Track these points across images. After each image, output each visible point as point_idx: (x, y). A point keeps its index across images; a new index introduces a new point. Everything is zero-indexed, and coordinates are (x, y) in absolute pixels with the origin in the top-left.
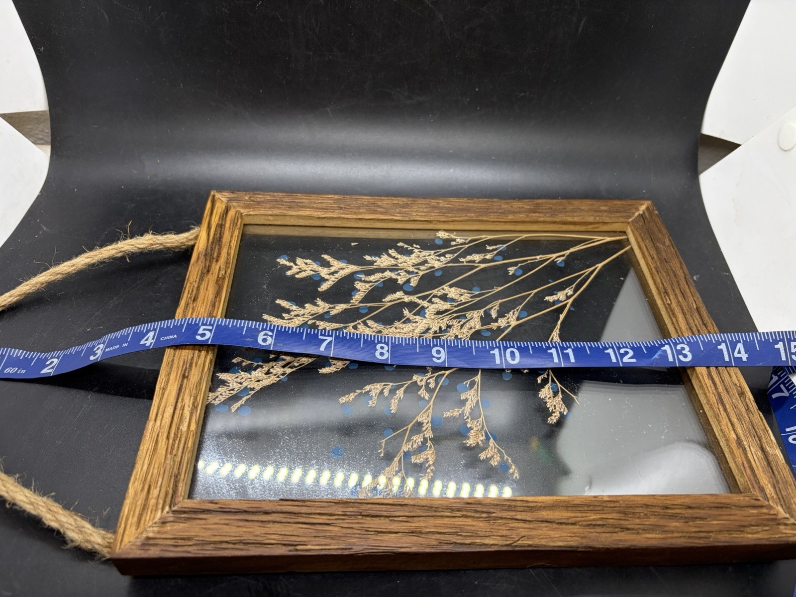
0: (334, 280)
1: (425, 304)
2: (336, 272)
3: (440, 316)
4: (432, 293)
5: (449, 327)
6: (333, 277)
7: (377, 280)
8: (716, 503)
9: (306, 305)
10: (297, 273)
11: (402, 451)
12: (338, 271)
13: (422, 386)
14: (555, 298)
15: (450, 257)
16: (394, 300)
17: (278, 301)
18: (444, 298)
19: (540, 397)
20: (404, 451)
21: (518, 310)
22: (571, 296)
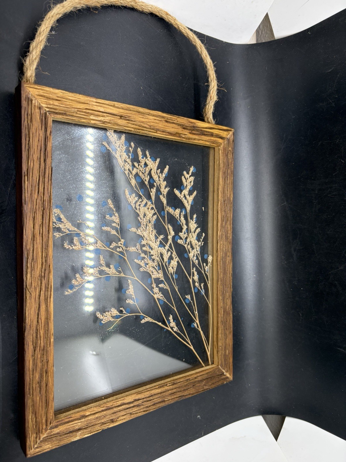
0: (181, 197)
1: (167, 247)
2: (186, 198)
3: (159, 256)
4: (173, 251)
5: (153, 260)
6: (183, 197)
7: (181, 221)
8: (49, 400)
9: (165, 182)
10: (185, 177)
11: (81, 232)
12: (186, 200)
13: (118, 244)
14: (172, 321)
15: (196, 262)
16: (169, 230)
17: (167, 167)
18: (171, 258)
19: (112, 309)
20: (80, 233)
21: (164, 299)
22: (173, 330)
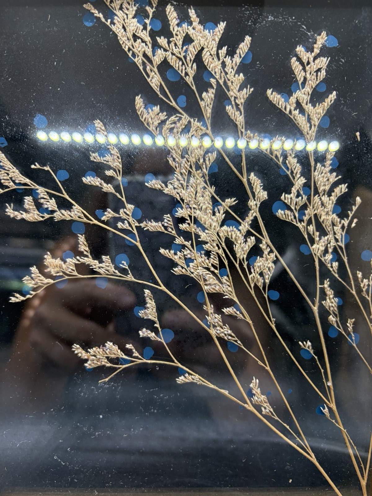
0: (288, 110)
1: (245, 226)
2: (302, 111)
3: (223, 244)
4: (263, 237)
5: (208, 254)
6: (292, 108)
7: (289, 165)
9: (241, 75)
10: (299, 60)
11: (38, 187)
12: (304, 115)
13: (120, 214)
14: (257, 391)
15: (332, 267)
16: (251, 188)
17: (248, 39)
18: (255, 252)
19: (107, 343)
20: (37, 189)
21: (236, 341)
22: (260, 412)
